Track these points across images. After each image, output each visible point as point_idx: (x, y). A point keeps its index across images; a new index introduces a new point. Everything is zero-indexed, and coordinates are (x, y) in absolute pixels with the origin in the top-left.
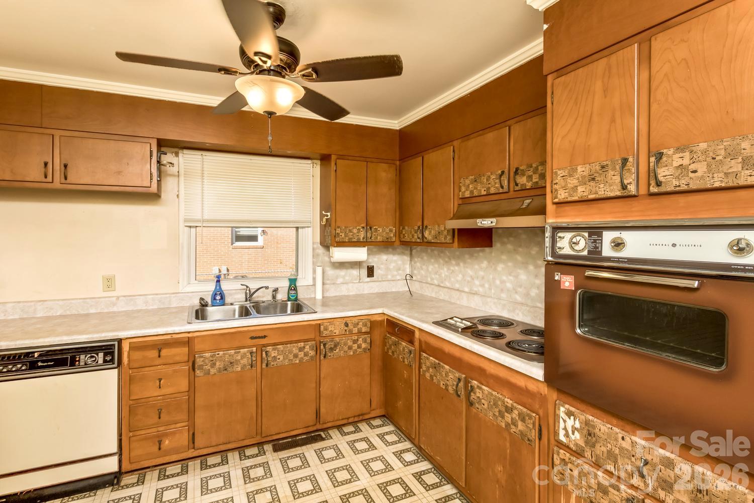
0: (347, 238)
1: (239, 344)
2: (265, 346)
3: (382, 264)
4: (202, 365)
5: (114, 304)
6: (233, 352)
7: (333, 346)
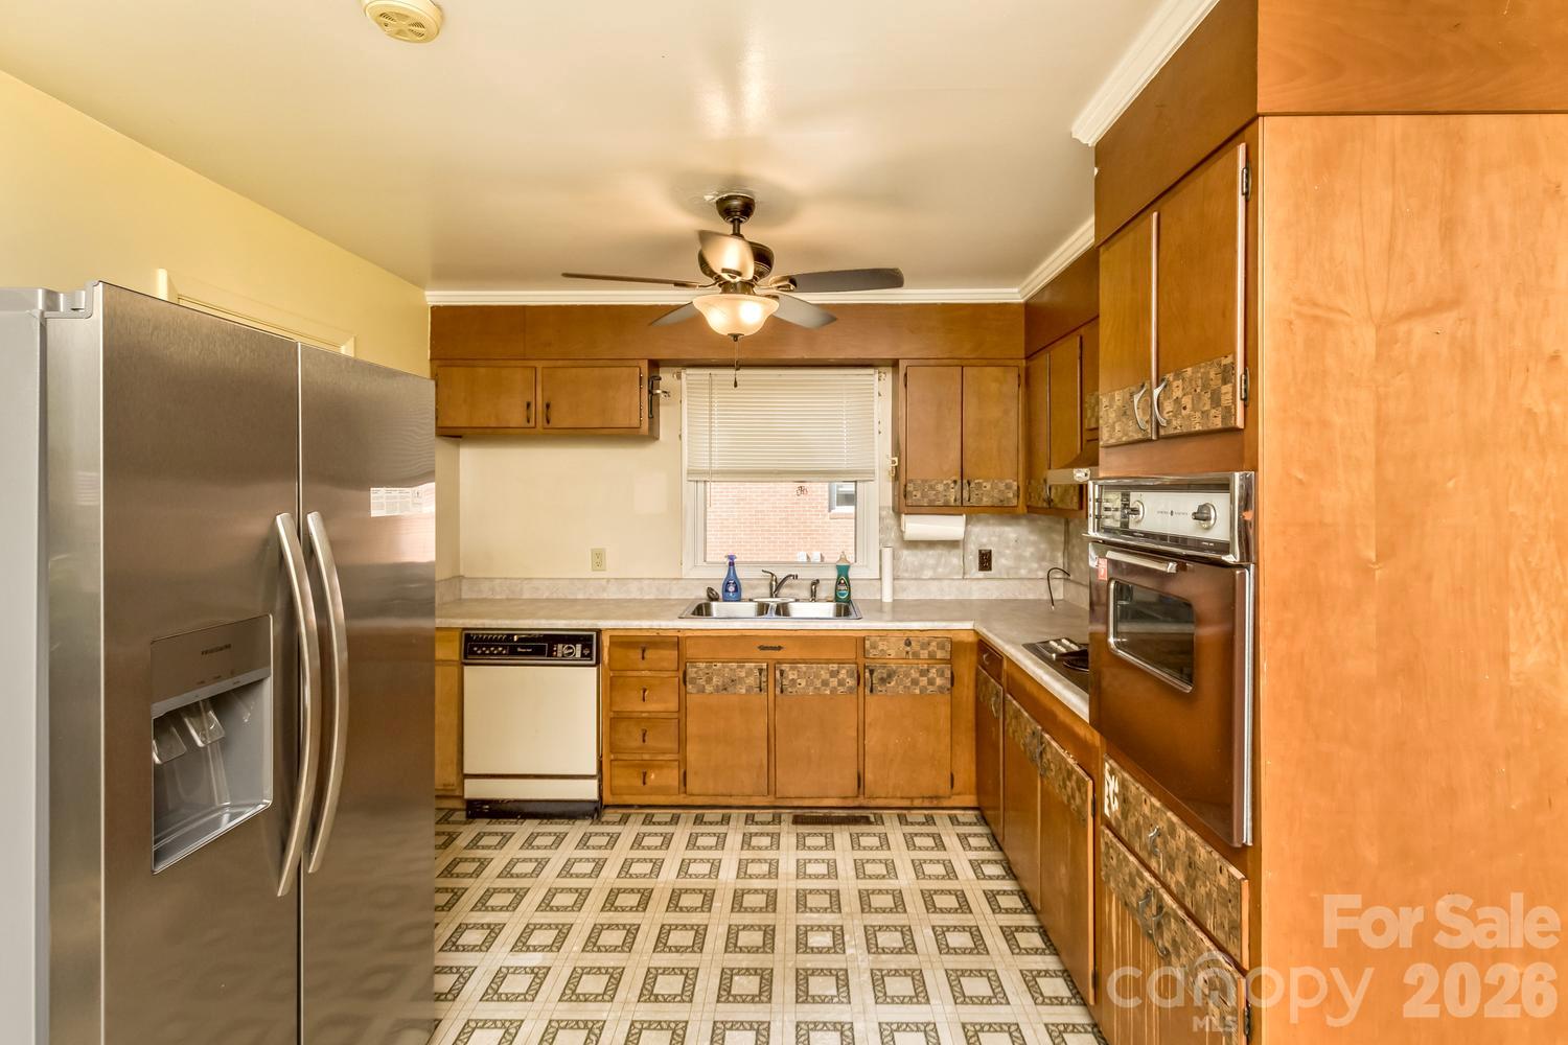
0: (926, 500)
1: (745, 656)
2: (780, 662)
3: (1008, 547)
4: (695, 678)
5: (604, 590)
6: (734, 665)
7: (885, 676)
